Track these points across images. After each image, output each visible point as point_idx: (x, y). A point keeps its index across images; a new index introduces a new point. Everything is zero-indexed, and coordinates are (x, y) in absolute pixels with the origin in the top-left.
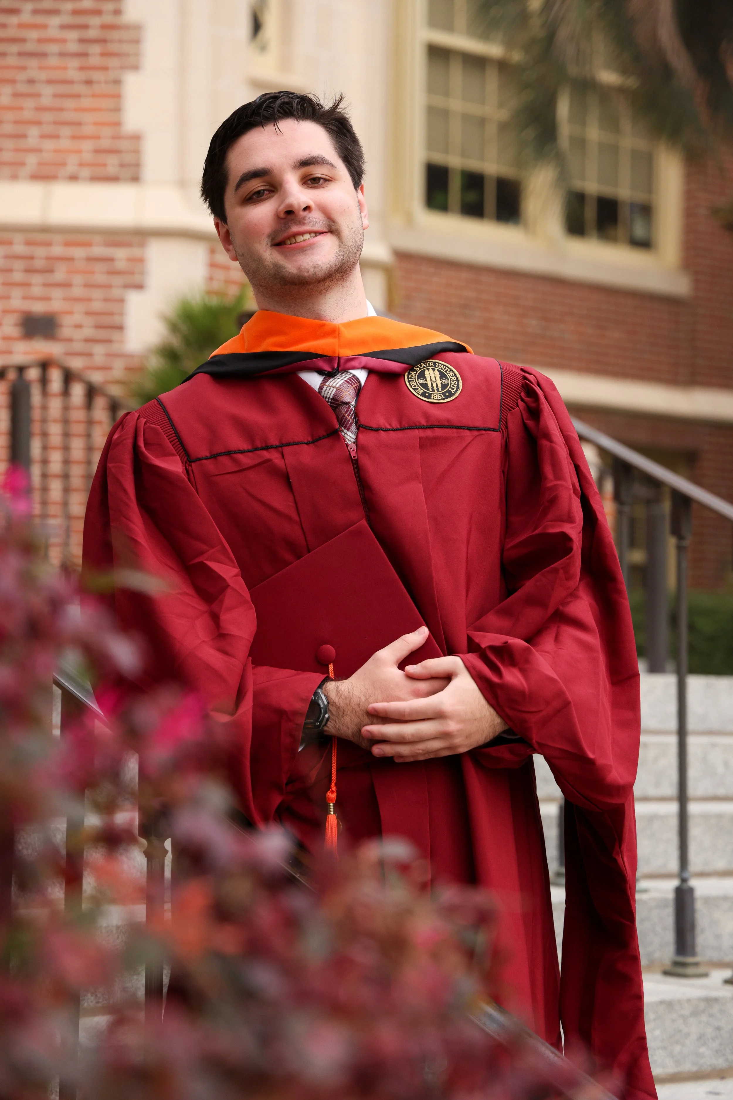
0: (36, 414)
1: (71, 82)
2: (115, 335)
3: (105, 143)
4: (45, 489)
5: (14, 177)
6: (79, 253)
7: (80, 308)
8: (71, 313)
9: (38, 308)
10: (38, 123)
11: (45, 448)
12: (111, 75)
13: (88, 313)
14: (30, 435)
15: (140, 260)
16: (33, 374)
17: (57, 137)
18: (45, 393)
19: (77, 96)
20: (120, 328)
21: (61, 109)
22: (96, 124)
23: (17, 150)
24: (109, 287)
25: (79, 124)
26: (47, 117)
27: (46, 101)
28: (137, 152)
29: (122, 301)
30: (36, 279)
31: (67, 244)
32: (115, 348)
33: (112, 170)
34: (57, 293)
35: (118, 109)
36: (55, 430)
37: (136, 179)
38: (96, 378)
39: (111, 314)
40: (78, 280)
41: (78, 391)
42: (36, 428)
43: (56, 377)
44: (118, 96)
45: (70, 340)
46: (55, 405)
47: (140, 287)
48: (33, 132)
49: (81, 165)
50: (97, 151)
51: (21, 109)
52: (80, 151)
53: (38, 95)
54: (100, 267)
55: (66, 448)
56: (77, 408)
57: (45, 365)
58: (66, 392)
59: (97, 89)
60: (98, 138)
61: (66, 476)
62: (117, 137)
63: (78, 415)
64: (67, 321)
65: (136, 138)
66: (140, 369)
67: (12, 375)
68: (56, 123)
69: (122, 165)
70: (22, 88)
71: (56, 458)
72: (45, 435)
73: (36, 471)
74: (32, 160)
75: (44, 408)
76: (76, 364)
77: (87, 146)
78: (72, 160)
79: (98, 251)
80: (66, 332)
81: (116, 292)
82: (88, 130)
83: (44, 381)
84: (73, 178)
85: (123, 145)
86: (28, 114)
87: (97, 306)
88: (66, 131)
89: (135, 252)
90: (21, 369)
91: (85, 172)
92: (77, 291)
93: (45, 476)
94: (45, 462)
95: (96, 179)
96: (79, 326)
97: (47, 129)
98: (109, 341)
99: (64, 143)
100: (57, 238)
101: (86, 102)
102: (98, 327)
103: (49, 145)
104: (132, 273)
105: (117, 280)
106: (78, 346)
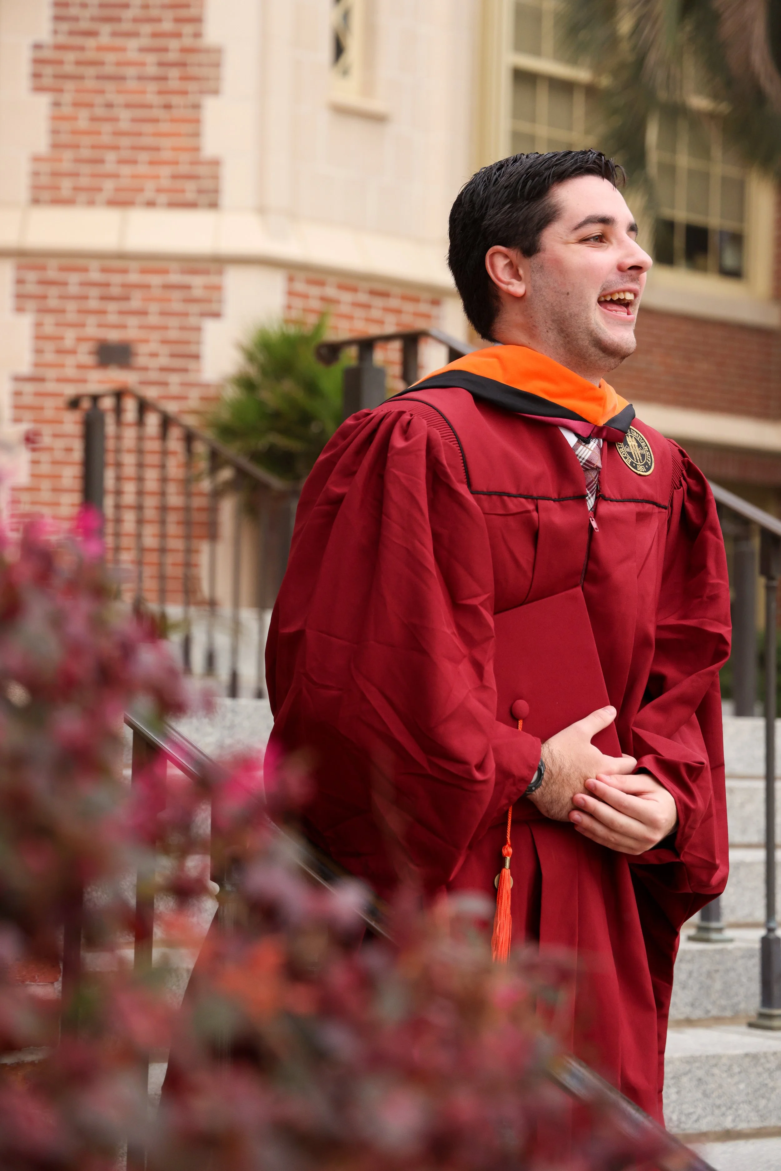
0: (110, 444)
1: (150, 107)
2: (191, 364)
3: (184, 169)
4: (118, 521)
5: (91, 203)
6: (155, 280)
7: (155, 336)
8: (146, 341)
9: (113, 336)
10: (116, 148)
11: (119, 479)
12: (191, 99)
13: (164, 342)
14: (104, 465)
15: (218, 288)
16: (107, 403)
17: (135, 162)
18: (119, 422)
19: (156, 121)
20: (196, 357)
21: (139, 134)
22: (174, 149)
23: (94, 176)
24: (186, 315)
25: (157, 149)
26: (125, 142)
27: (124, 125)
28: (216, 177)
29: (198, 329)
30: (112, 306)
31: (144, 271)
32: (191, 377)
33: (190, 196)
34: (132, 321)
35: (196, 135)
36: (129, 460)
37: (214, 205)
38: (172, 407)
39: (187, 342)
40: (154, 308)
41: (152, 420)
42: (110, 458)
43: (130, 406)
44: (197, 121)
45: (145, 369)
46: (130, 434)
47: (216, 315)
48: (111, 157)
49: (159, 190)
50: (174, 177)
51: (99, 133)
52: (157, 177)
53: (116, 120)
54: (177, 295)
55: (140, 479)
56: (152, 439)
57: (119, 395)
58: (140, 422)
59: (176, 113)
60: (176, 163)
61: (139, 508)
62: (195, 163)
63: (153, 445)
64: (142, 349)
65: (216, 163)
66: (217, 399)
67: (86, 404)
68: (134, 148)
69: (200, 191)
70: (100, 112)
71: (130, 488)
72: (119, 465)
73: (109, 502)
74: (109, 185)
75: (119, 438)
76: (151, 393)
77: (165, 171)
78: (150, 186)
79: (175, 278)
80: (141, 361)
81: (192, 321)
82: (167, 155)
83: (118, 410)
84: (151, 204)
85: (201, 170)
86: (106, 139)
87: (173, 334)
88: (144, 156)
89: (212, 279)
90: (95, 398)
91: (163, 198)
92: (153, 319)
93: (118, 507)
94: (118, 493)
95: (173, 205)
96: (154, 355)
97: (126, 154)
98: (185, 370)
99: (142, 169)
100: (134, 265)
101: (164, 127)
102: (173, 356)
103: (126, 170)
104: (209, 301)
105: (194, 308)
106: (153, 376)
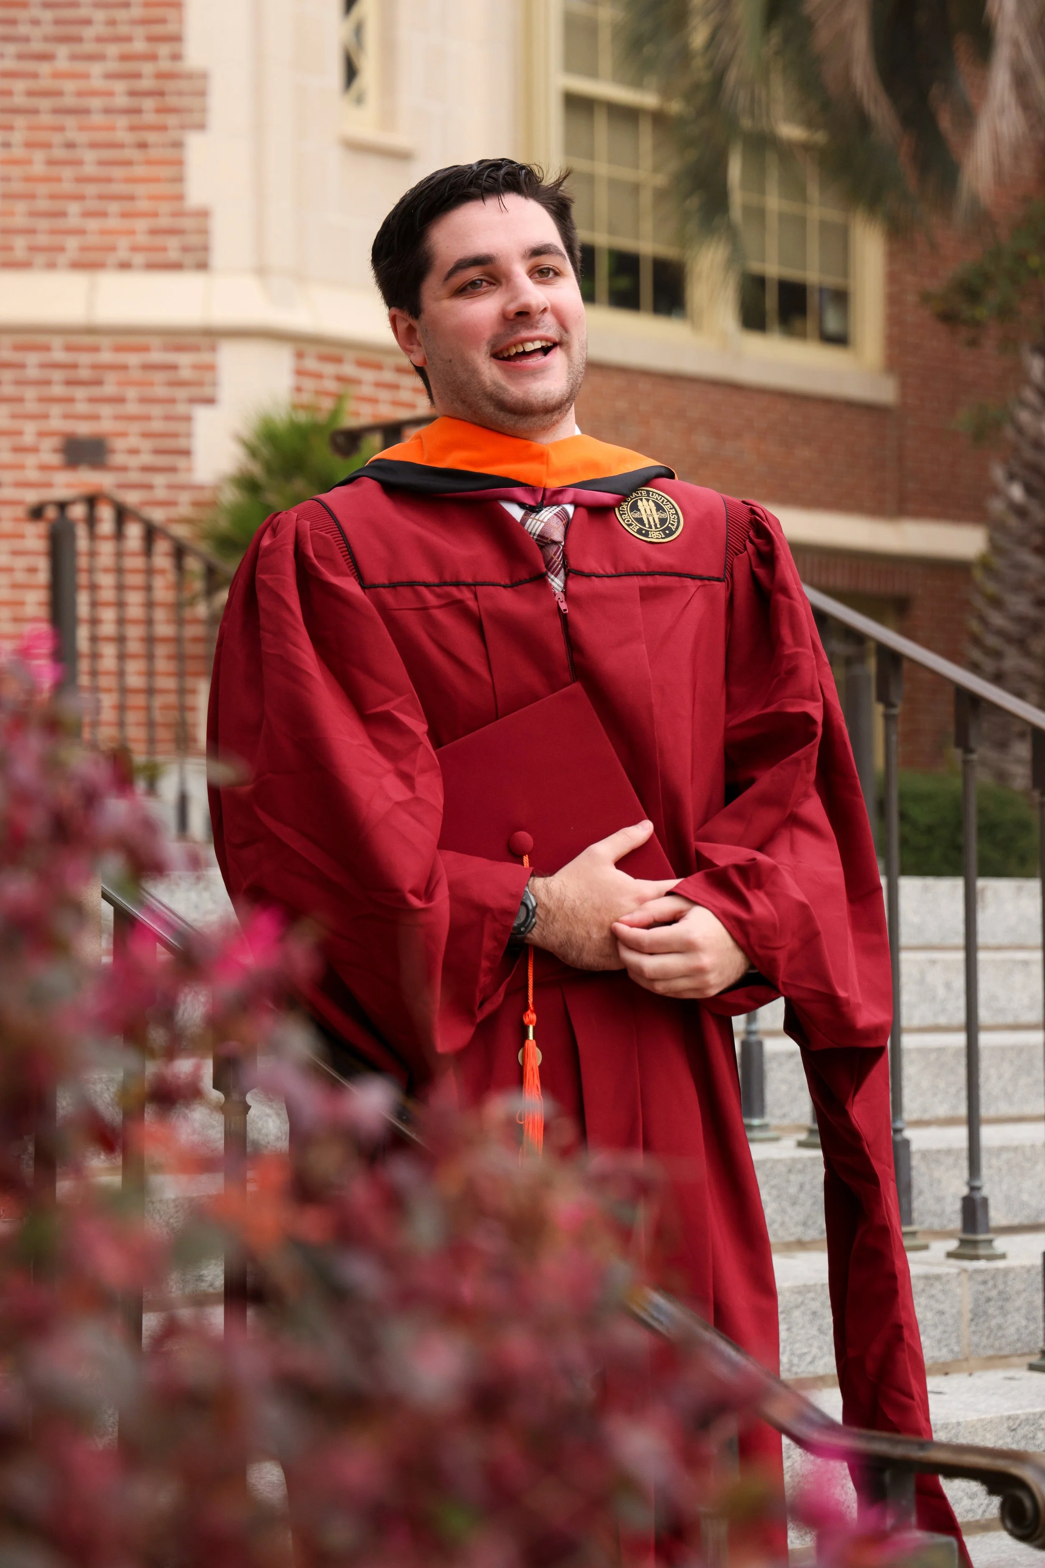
0: (83, 562)
1: (120, 146)
2: (180, 462)
3: (164, 222)
4: (95, 656)
5: (51, 266)
6: (133, 359)
7: (135, 428)
8: (124, 435)
9: (83, 429)
10: (81, 198)
11: (94, 604)
12: (172, 135)
13: (146, 435)
14: (75, 588)
15: (211, 368)
16: (78, 511)
17: (104, 214)
18: (93, 536)
19: (128, 163)
20: (186, 453)
21: (109, 180)
22: (151, 198)
23: (53, 232)
24: (172, 401)
25: (131, 198)
26: (91, 189)
27: (90, 169)
28: (204, 232)
29: (188, 419)
30: (80, 393)
31: (118, 349)
32: (181, 478)
33: (173, 255)
34: (106, 410)
35: (179, 179)
36: (106, 580)
37: (202, 266)
38: (157, 515)
39: (175, 435)
40: (132, 393)
41: (134, 531)
42: (83, 579)
43: (106, 513)
44: (179, 163)
45: (124, 469)
46: (106, 548)
47: (210, 401)
48: (74, 208)
49: (134, 249)
50: (153, 232)
51: (59, 180)
52: (132, 232)
53: (79, 163)
54: (159, 377)
55: (120, 604)
56: (134, 554)
57: (92, 501)
58: (119, 535)
59: (154, 153)
60: (155, 215)
61: (120, 640)
62: (178, 214)
63: (135, 562)
64: (119, 444)
65: (203, 214)
66: (213, 504)
67: (51, 513)
68: (101, 197)
69: (185, 249)
70: (59, 153)
71: (108, 615)
72: (94, 587)
73: (83, 633)
74: (72, 243)
75: (93, 554)
76: (131, 498)
77: (141, 225)
78: (123, 243)
79: (156, 357)
80: (118, 459)
81: (181, 409)
82: (143, 205)
83: (91, 521)
84: (125, 266)
85: (187, 223)
86: (67, 187)
87: (157, 426)
88: (114, 207)
89: (204, 357)
90: (62, 506)
91: (139, 259)
92: (132, 408)
93: (94, 639)
94: (94, 622)
95: (152, 266)
96: (134, 452)
97: (92, 205)
98: (173, 470)
99: (113, 223)
100: (105, 341)
101: (140, 171)
102: (158, 452)
103: (93, 224)
104: (200, 384)
105: (182, 393)
106: (134, 477)
